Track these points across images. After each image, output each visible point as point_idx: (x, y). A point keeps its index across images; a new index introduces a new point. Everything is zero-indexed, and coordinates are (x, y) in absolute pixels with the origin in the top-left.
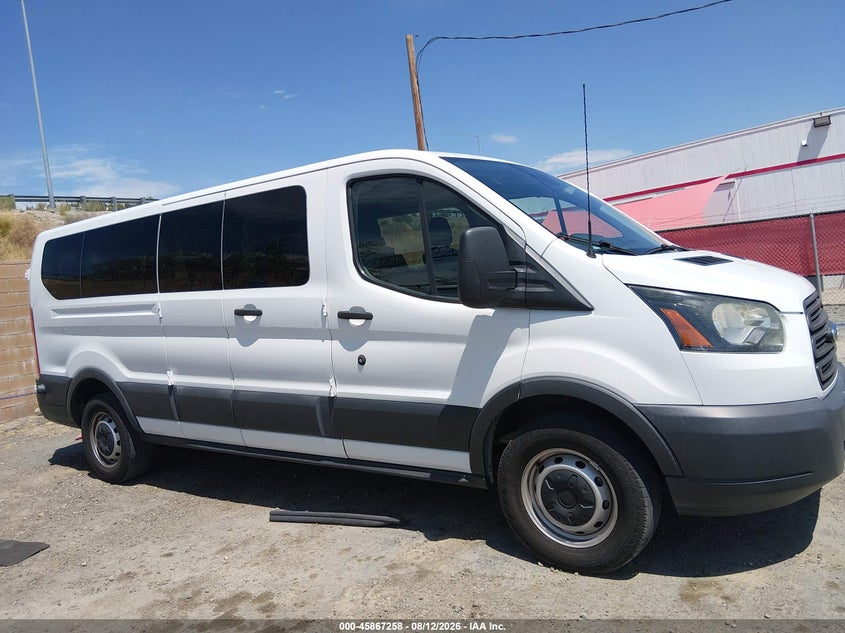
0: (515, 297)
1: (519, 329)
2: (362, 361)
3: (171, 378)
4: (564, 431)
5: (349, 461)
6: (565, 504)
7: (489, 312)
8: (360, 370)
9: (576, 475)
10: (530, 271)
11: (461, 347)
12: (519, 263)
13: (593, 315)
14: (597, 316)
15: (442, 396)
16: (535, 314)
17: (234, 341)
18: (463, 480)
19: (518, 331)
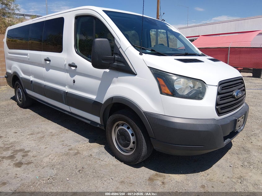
0: (113, 66)
1: (115, 78)
2: (74, 82)
3: (31, 78)
4: (124, 116)
5: (72, 113)
6: (123, 140)
7: (108, 70)
8: (74, 85)
9: (126, 131)
10: (120, 57)
11: (100, 82)
12: (116, 54)
13: (136, 77)
14: (138, 77)
15: (93, 97)
16: (120, 73)
17: (44, 69)
18: (98, 126)
19: (115, 79)
